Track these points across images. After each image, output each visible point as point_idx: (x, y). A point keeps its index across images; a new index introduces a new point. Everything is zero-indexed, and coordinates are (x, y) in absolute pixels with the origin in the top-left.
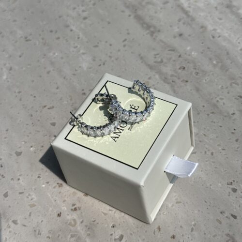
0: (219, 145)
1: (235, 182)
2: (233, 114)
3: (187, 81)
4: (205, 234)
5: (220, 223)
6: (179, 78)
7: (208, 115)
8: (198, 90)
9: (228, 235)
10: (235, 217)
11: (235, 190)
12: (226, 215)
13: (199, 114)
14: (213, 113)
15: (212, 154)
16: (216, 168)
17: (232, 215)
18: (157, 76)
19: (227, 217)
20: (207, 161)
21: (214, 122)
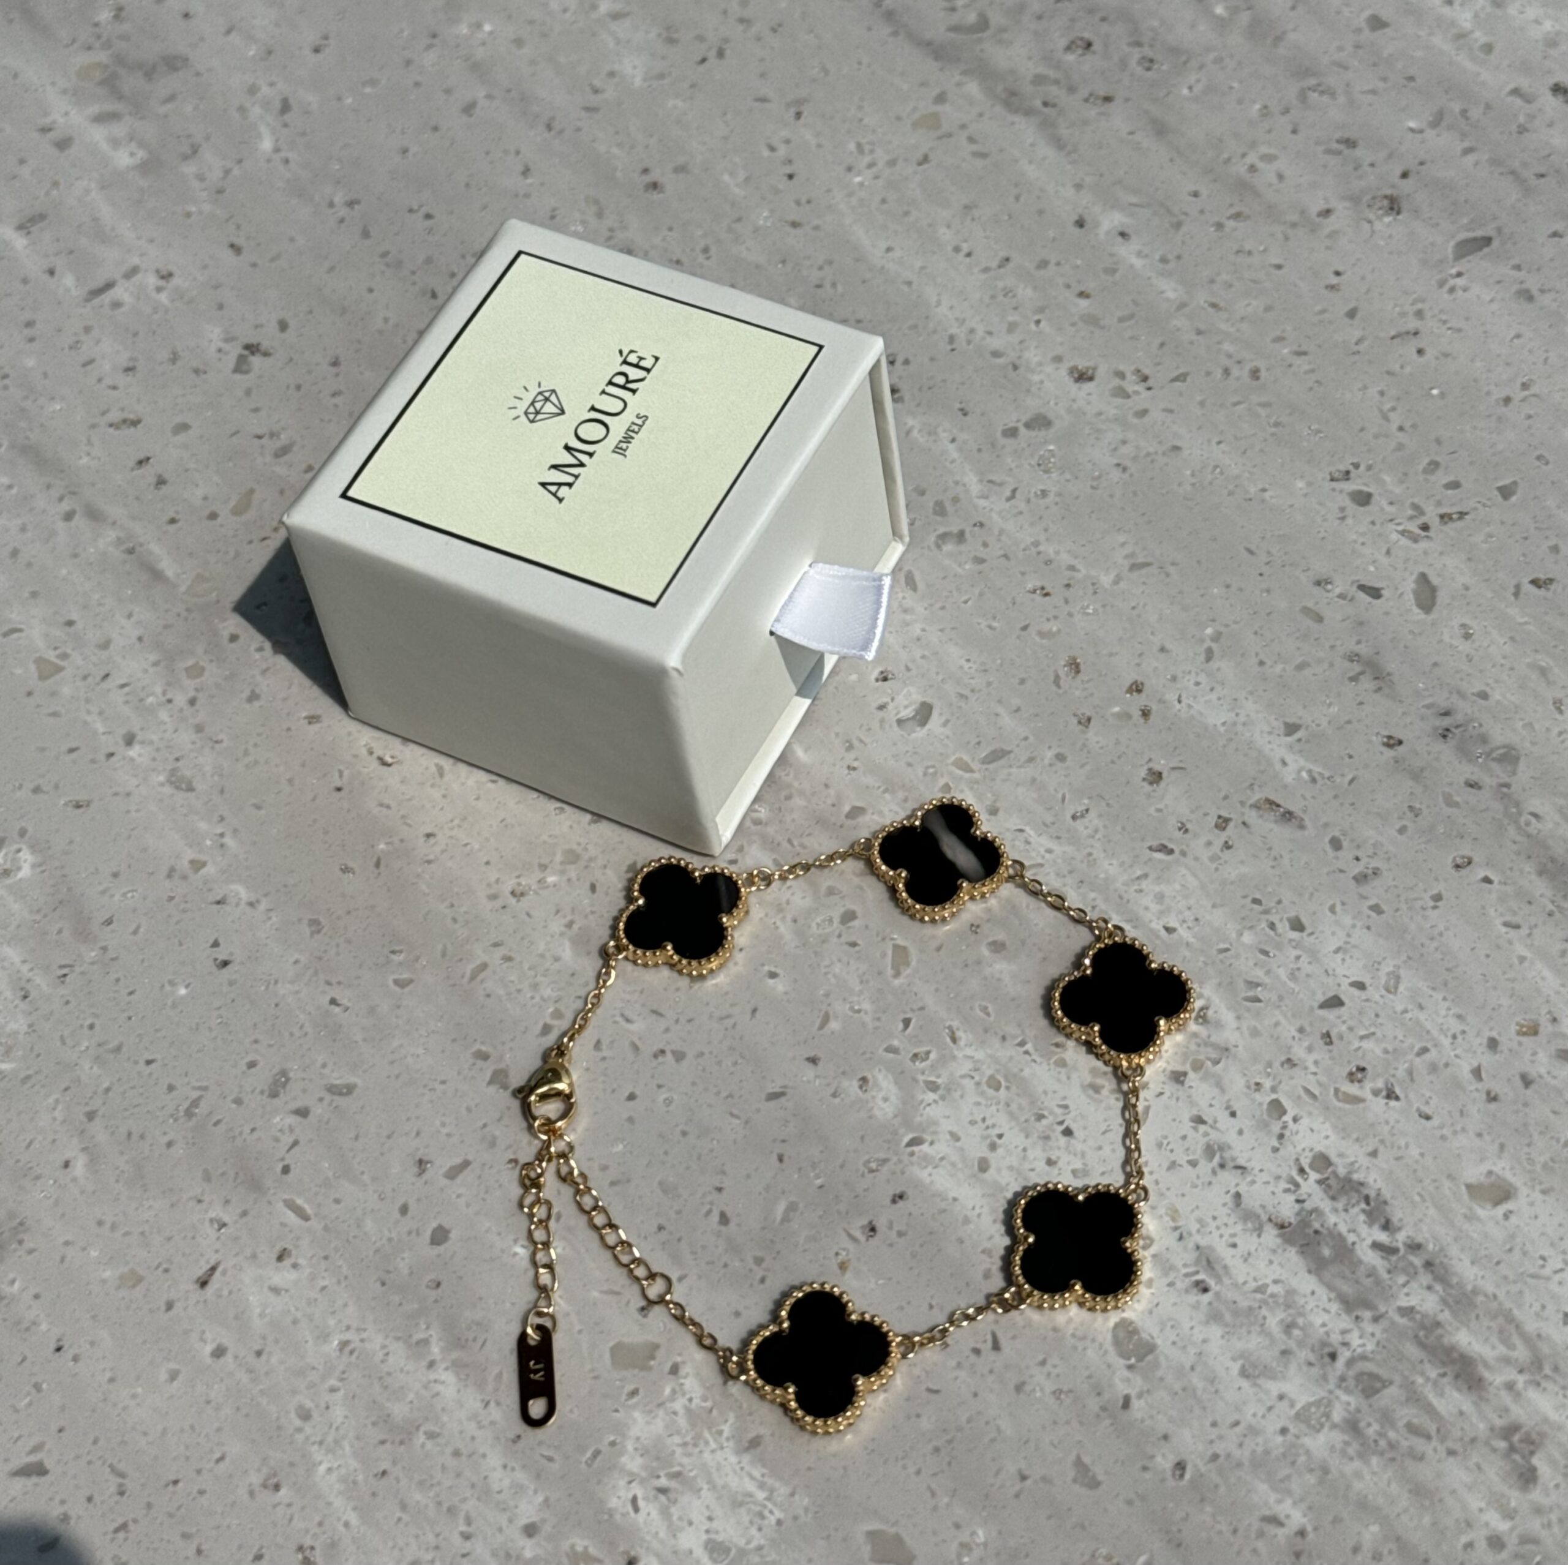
0: (1280, 339)
1: (1362, 468)
2: (1327, 213)
3: (1108, 99)
4: (1261, 663)
5: (1319, 619)
6: (1072, 89)
7: (1219, 226)
8: (1160, 130)
9: (1354, 657)
10: (1375, 593)
11: (1363, 499)
12: (1338, 591)
13: (1178, 225)
14: (1237, 216)
15: (1255, 374)
16: (1277, 424)
17: (1362, 588)
18: (973, 88)
19: (1342, 596)
20: (1236, 404)
21: (1250, 253)
